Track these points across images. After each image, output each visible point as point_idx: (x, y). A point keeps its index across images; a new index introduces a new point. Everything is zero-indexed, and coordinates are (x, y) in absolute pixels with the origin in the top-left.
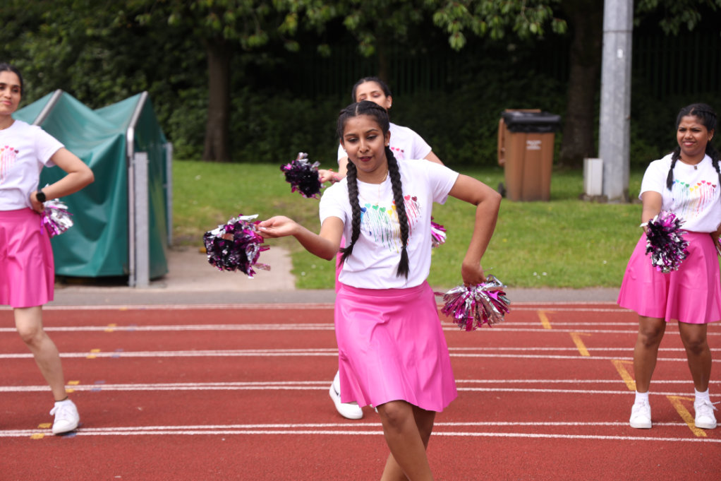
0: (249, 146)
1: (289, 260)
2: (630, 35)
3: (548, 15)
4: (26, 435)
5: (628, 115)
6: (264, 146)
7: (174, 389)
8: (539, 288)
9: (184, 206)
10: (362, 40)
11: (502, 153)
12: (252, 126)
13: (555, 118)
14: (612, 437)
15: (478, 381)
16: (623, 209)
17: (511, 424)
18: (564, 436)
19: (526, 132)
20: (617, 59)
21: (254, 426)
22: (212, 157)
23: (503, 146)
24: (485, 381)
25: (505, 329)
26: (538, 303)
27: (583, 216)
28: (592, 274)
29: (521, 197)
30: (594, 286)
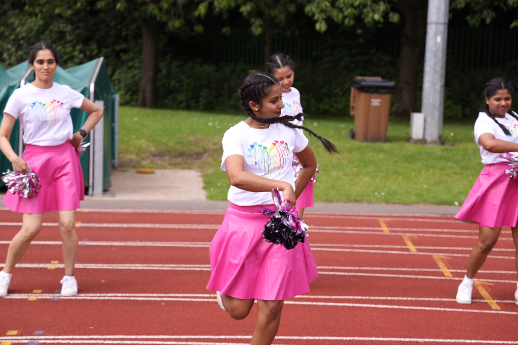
0: (170, 97)
1: (201, 179)
2: (446, 26)
3: (387, 9)
4: (25, 298)
5: (443, 83)
6: (181, 97)
7: (126, 268)
8: (379, 203)
9: (126, 139)
10: (253, 24)
11: (353, 107)
12: (173, 83)
13: (392, 84)
14: (434, 309)
15: (339, 268)
16: (438, 149)
17: (364, 298)
18: (401, 307)
19: (371, 93)
20: (436, 43)
21: (184, 295)
22: (144, 105)
23: (354, 102)
24: (344, 268)
25: (357, 232)
26: (379, 214)
27: (409, 153)
28: (416, 195)
29: (366, 139)
30: (417, 203)
